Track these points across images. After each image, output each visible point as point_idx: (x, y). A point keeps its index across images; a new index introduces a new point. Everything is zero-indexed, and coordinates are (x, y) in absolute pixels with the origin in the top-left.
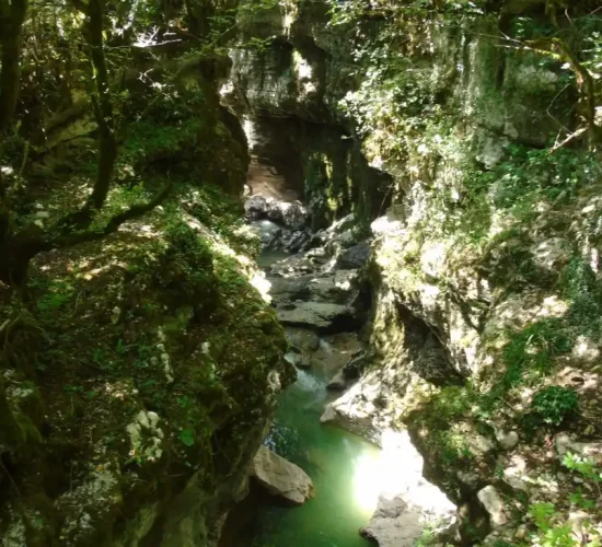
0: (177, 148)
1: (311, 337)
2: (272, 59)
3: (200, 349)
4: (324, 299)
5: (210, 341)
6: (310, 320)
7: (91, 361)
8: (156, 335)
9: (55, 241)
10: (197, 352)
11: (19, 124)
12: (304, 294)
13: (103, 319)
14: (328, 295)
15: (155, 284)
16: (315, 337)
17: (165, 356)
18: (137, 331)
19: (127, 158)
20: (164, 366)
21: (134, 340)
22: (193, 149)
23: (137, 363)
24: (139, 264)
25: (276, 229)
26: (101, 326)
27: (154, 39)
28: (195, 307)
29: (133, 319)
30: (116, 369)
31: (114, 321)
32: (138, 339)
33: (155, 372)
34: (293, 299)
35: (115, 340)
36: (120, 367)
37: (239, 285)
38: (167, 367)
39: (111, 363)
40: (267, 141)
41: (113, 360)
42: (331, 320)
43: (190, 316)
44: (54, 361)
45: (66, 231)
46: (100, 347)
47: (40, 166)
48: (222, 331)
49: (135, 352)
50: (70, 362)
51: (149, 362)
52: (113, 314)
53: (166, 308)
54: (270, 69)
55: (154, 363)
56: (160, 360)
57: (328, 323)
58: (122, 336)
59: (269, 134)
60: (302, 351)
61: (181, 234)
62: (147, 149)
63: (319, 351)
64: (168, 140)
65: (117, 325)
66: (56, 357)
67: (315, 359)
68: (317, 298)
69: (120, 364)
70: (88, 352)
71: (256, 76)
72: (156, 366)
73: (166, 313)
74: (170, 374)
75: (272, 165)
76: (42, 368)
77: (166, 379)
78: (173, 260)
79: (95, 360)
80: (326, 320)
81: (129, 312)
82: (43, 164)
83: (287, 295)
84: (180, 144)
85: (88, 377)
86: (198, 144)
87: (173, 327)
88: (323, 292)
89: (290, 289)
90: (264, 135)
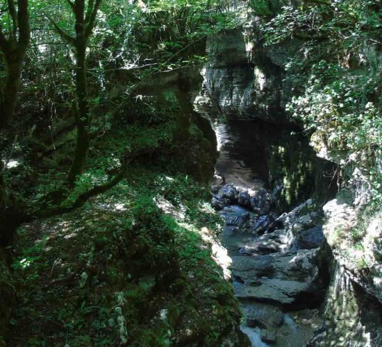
0: (157, 145)
1: (275, 313)
2: (238, 76)
3: (159, 316)
4: (287, 276)
5: (168, 308)
6: (275, 296)
7: (56, 320)
8: (115, 299)
9: (35, 214)
10: (155, 317)
11: (34, 127)
12: (269, 272)
13: (71, 282)
14: (290, 273)
15: (121, 255)
16: (280, 313)
17: (121, 318)
18: (100, 294)
19: (116, 154)
20: (119, 328)
21: (96, 303)
22: (170, 146)
23: (96, 324)
24: (108, 237)
25: (244, 213)
26: (69, 288)
27: (136, 64)
28: (156, 277)
29: (98, 284)
30: (76, 328)
31: (81, 285)
32: (99, 302)
33: (110, 333)
34: (259, 276)
35: (80, 301)
36: (80, 327)
37: (199, 259)
38: (122, 329)
39: (73, 322)
40: (236, 139)
41: (76, 319)
42: (294, 296)
43: (151, 285)
44: (24, 318)
45: (44, 206)
46: (66, 307)
47: (49, 160)
48: (179, 299)
49: (95, 314)
50: (38, 319)
51: (107, 323)
52: (80, 278)
53: (129, 276)
54: (237, 83)
55: (111, 325)
56: (116, 322)
57: (291, 300)
58: (86, 298)
59: (238, 134)
60: (268, 326)
61: (147, 213)
62: (132, 146)
63: (283, 327)
64: (150, 139)
65: (83, 288)
66: (26, 313)
67: (280, 335)
68: (280, 276)
69: (80, 323)
70: (55, 311)
71: (226, 88)
72: (113, 328)
73: (129, 281)
74: (124, 335)
75: (241, 159)
76: (13, 322)
77: (120, 340)
78: (139, 234)
79: (59, 318)
80: (290, 297)
81: (94, 277)
82: (51, 158)
83: (254, 272)
84: (159, 141)
85: (51, 333)
86: (173, 142)
87: (133, 293)
88: (286, 271)
89: (256, 267)
90: (234, 135)
